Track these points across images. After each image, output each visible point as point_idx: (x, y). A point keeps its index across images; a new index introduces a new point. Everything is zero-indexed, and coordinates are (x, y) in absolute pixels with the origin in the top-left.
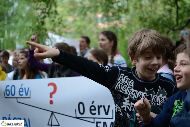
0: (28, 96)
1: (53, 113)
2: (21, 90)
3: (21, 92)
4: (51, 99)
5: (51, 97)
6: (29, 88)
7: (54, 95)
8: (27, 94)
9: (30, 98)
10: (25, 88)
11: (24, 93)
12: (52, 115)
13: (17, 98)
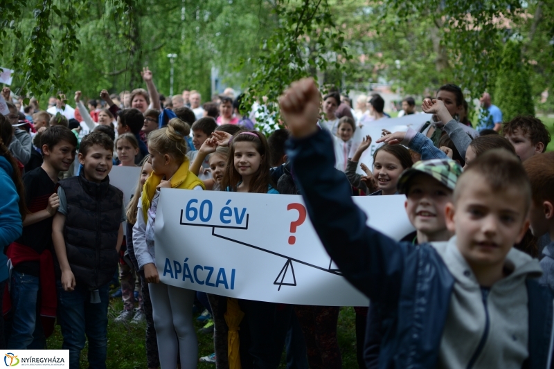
0: (243, 224)
1: (290, 260)
2: (226, 212)
3: (226, 215)
4: (293, 234)
5: (293, 229)
6: (244, 210)
7: (298, 228)
8: (239, 221)
9: (246, 228)
10: (236, 209)
11: (233, 218)
12: (287, 264)
13: (214, 227)
